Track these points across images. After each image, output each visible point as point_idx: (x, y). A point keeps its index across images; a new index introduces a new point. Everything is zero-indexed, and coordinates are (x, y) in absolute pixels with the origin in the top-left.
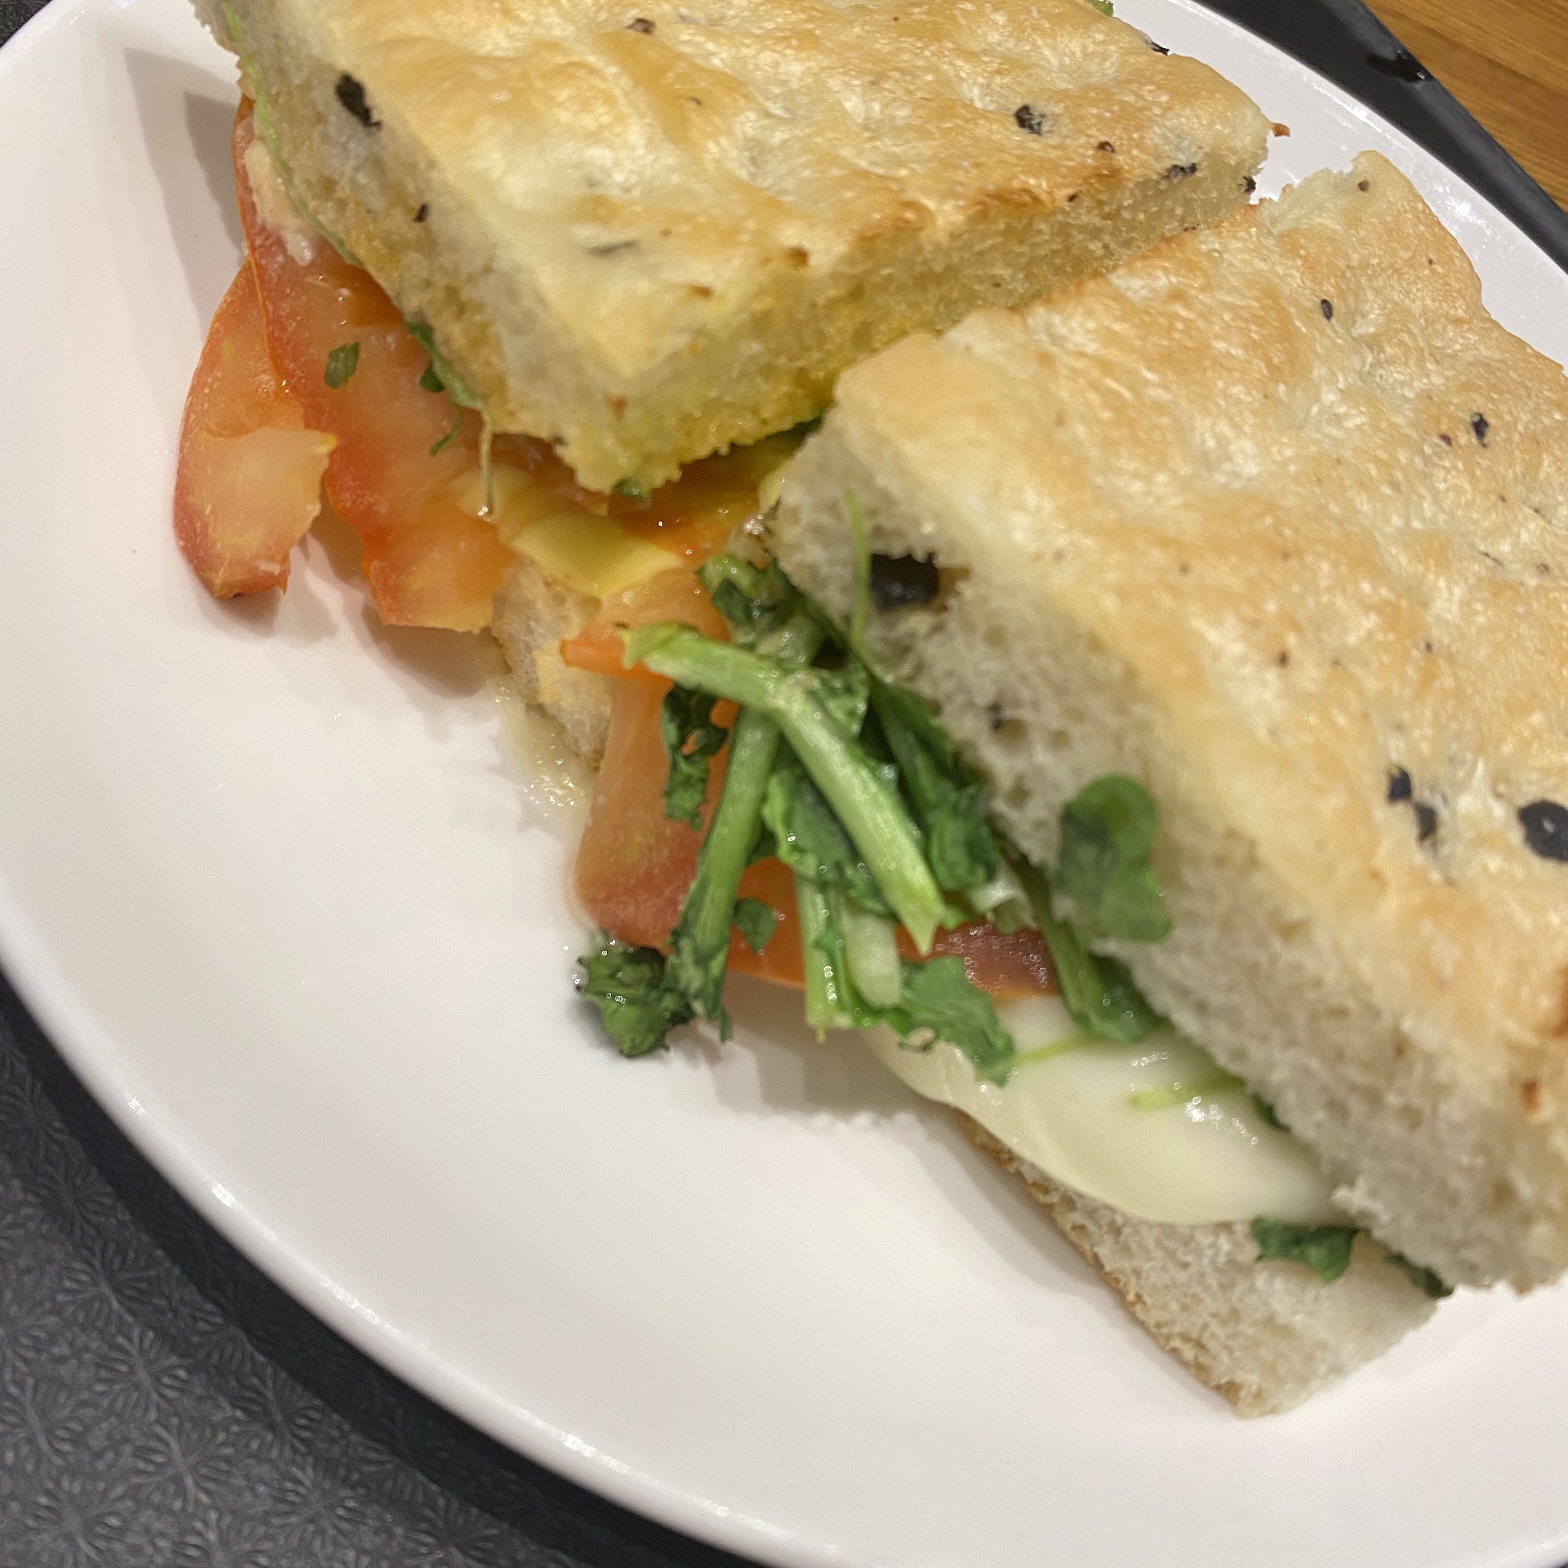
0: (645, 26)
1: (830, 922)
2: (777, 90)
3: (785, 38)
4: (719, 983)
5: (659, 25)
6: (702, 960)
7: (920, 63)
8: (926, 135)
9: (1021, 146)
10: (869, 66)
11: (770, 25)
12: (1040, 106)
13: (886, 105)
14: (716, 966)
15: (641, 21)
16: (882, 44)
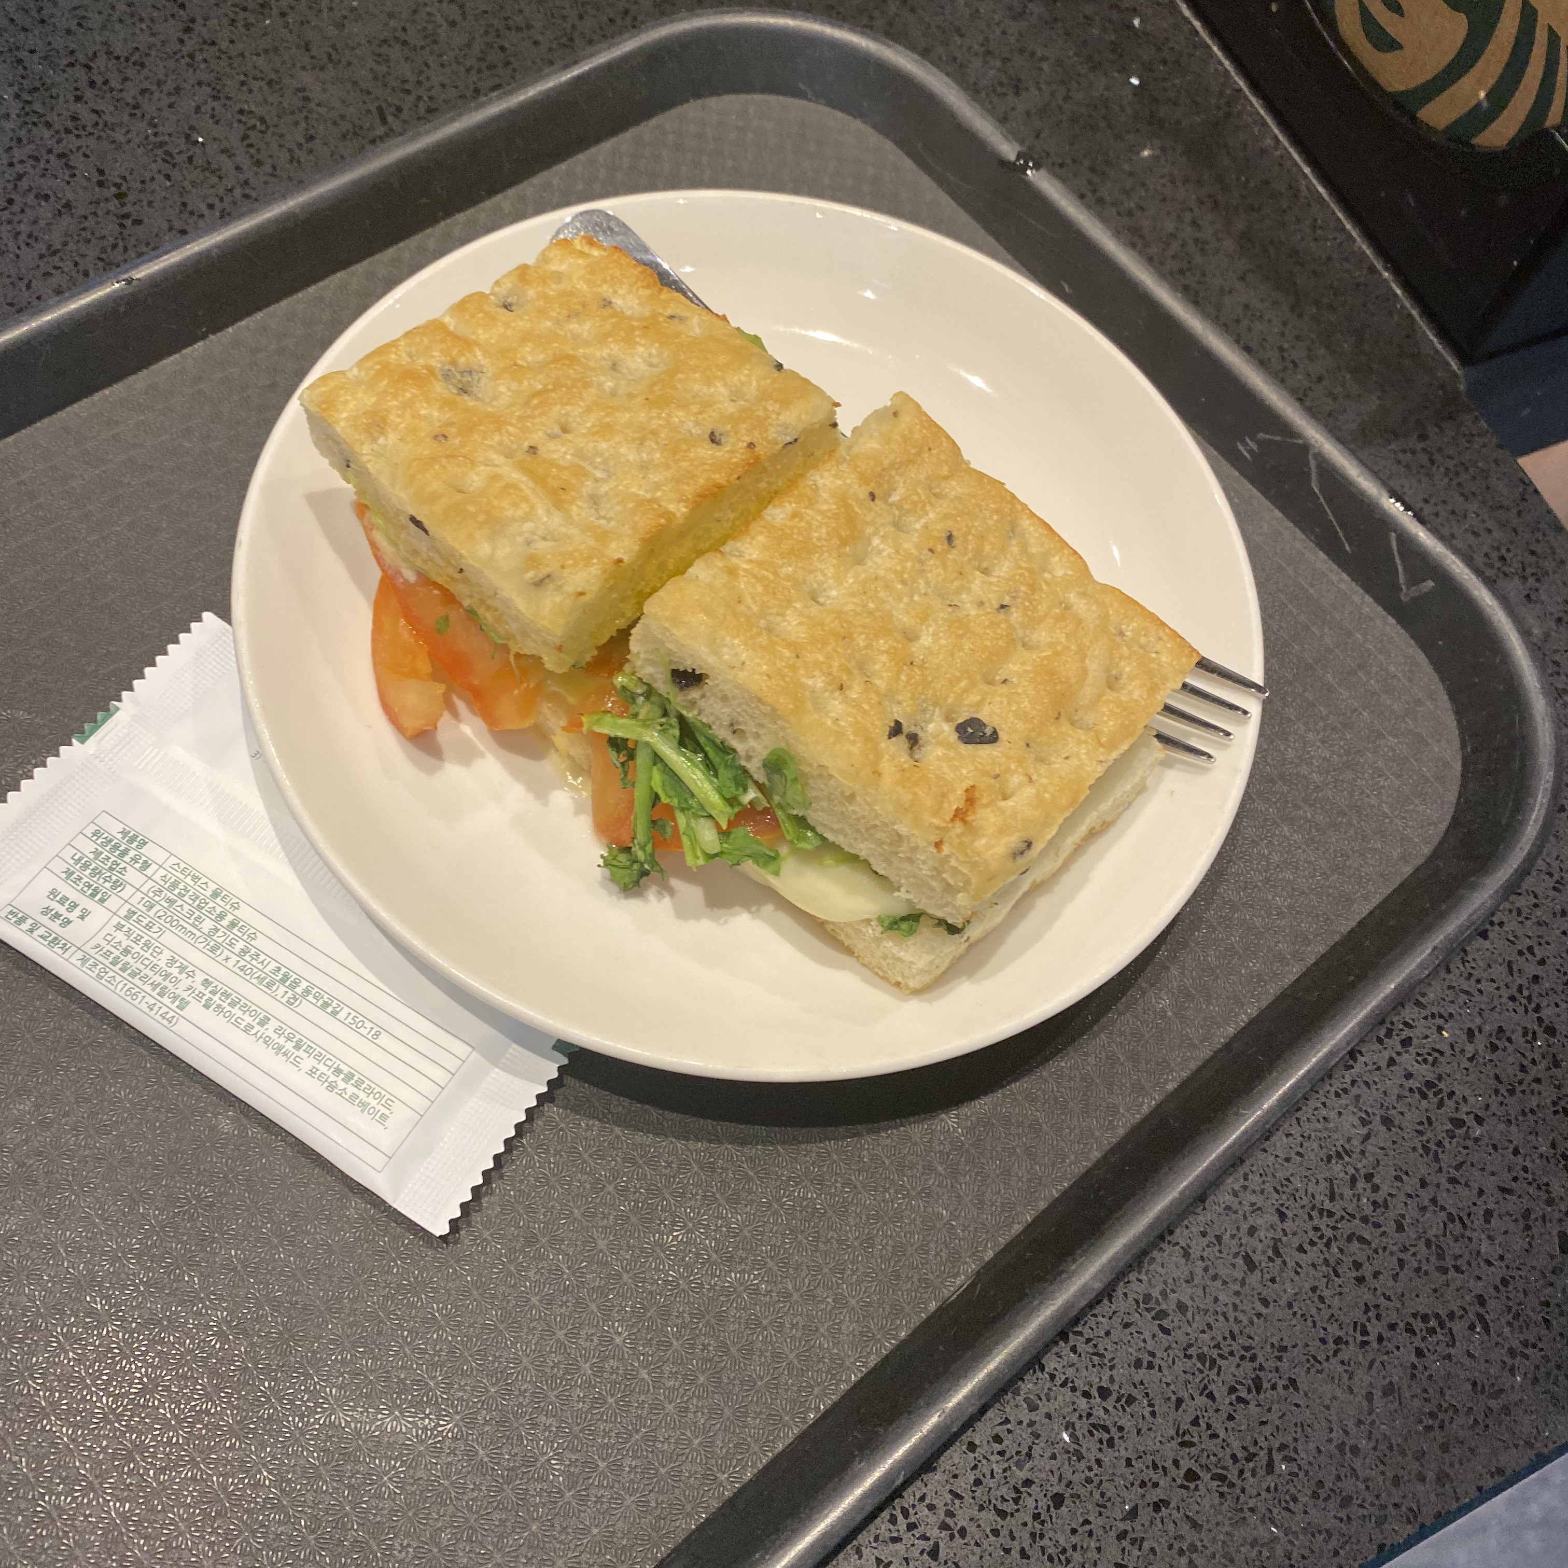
0: (533, 449)
1: (688, 824)
2: (599, 460)
3: (598, 432)
4: (652, 855)
5: (540, 447)
6: (643, 848)
7: (661, 422)
8: (667, 466)
9: (712, 457)
10: (637, 435)
11: (589, 425)
12: (720, 428)
13: (648, 454)
14: (649, 848)
15: (531, 447)
16: (642, 416)
